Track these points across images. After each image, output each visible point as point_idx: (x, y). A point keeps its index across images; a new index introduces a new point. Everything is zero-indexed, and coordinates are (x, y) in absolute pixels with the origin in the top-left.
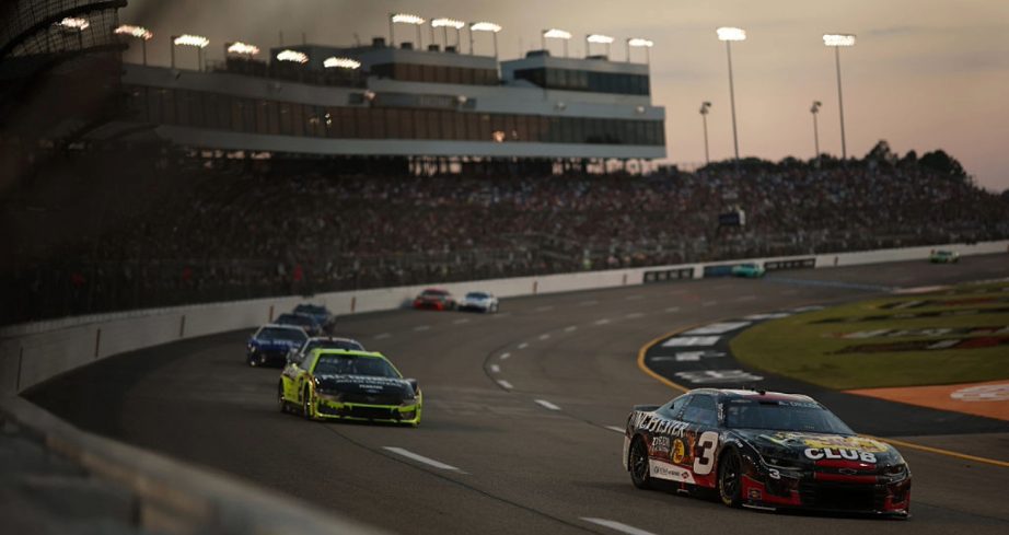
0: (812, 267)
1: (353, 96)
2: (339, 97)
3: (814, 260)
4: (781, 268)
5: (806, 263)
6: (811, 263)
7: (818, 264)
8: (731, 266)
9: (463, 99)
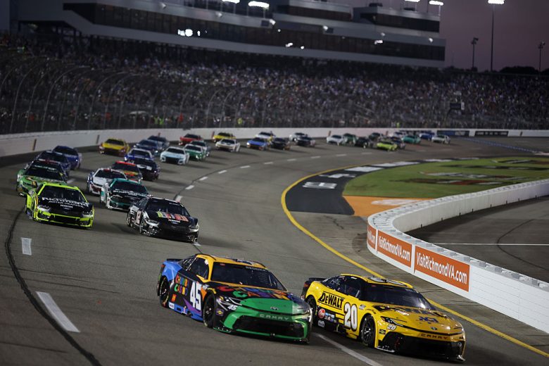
0: (506, 136)
1: (263, 22)
2: (254, 22)
3: (507, 132)
4: (485, 135)
5: (502, 134)
6: (505, 134)
7: (509, 135)
8: (454, 132)
9: (326, 28)
